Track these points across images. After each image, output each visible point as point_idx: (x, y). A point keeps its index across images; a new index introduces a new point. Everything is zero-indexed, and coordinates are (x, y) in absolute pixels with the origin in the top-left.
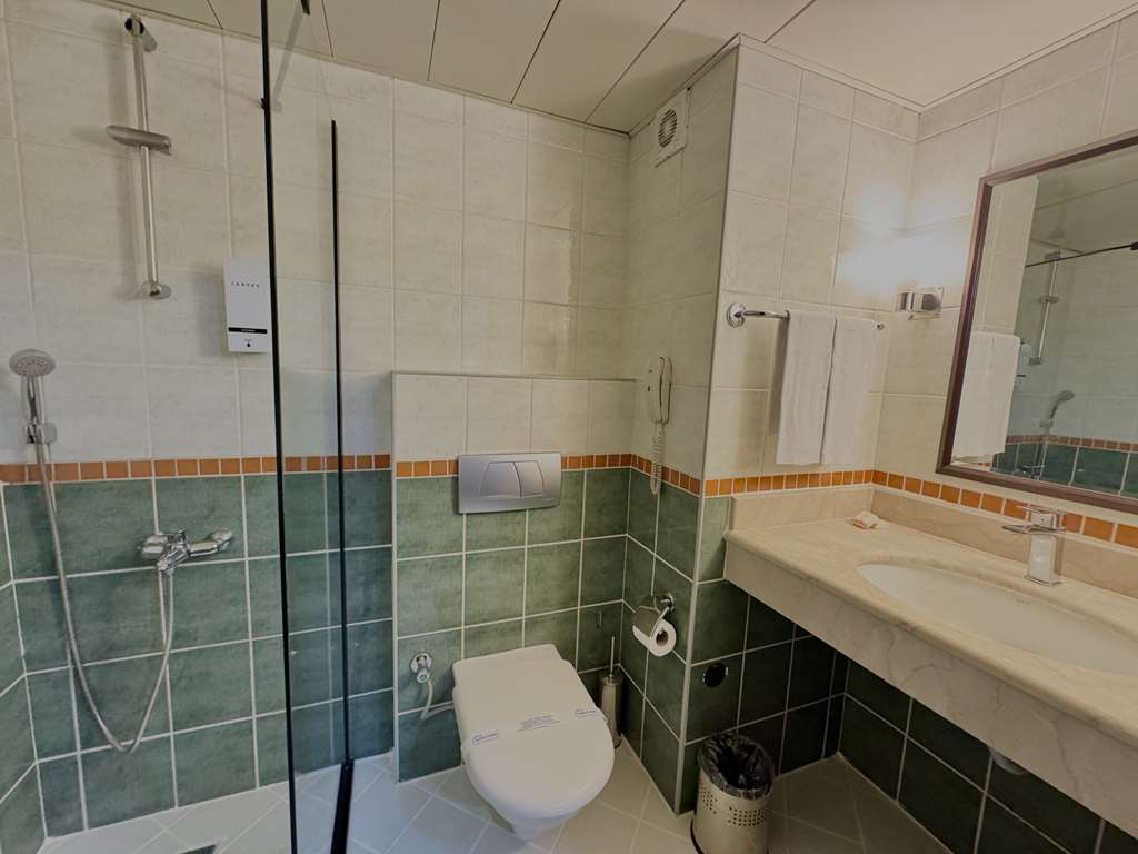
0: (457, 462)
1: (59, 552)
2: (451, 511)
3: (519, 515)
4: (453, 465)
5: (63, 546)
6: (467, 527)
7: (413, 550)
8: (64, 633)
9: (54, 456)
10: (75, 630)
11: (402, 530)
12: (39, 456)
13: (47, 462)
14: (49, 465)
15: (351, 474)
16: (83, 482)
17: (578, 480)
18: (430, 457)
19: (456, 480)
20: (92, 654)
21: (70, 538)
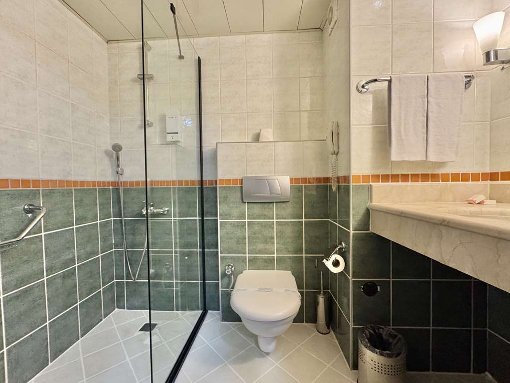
0: (242, 180)
1: (122, 209)
2: (241, 201)
3: (271, 205)
4: (241, 181)
5: (124, 208)
6: (248, 208)
7: (226, 217)
8: (122, 238)
9: (123, 179)
10: (125, 237)
11: (221, 207)
12: (119, 178)
13: (121, 180)
14: (121, 182)
15: (206, 188)
16: (130, 187)
17: (299, 190)
18: (232, 177)
19: (242, 187)
20: (129, 247)
21: (126, 206)
